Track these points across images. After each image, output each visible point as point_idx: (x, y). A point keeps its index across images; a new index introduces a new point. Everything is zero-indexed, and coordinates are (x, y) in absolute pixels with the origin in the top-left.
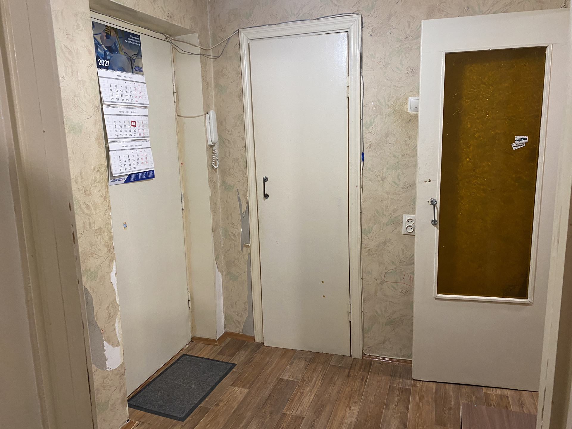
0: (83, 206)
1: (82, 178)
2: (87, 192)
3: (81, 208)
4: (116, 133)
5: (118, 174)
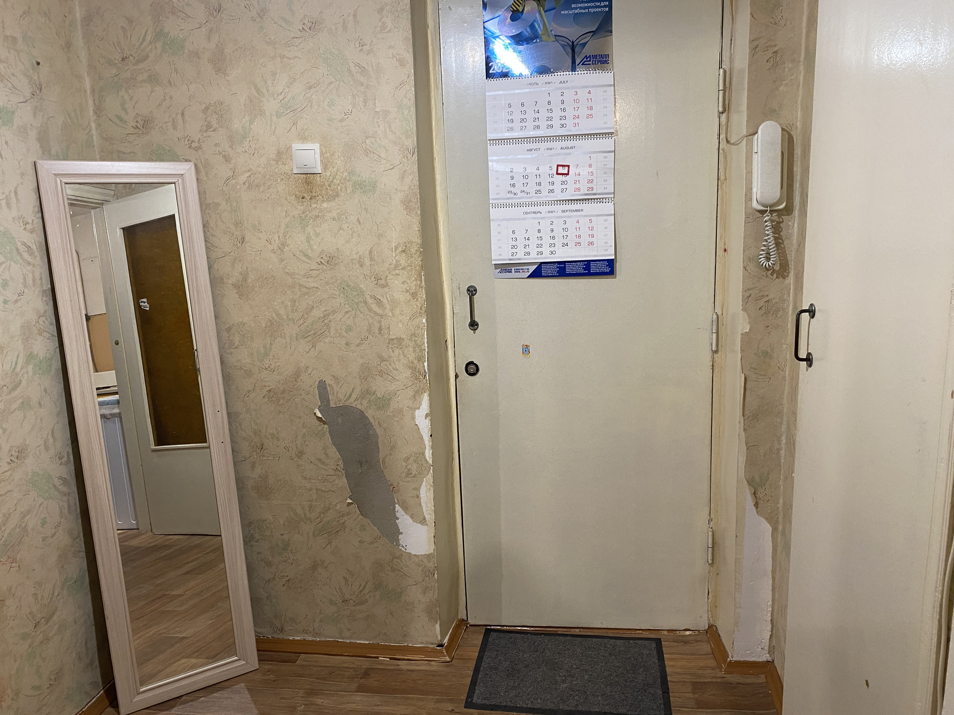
0: (370, 301)
1: (372, 259)
2: (380, 281)
3: (365, 302)
4: (512, 189)
5: (506, 260)
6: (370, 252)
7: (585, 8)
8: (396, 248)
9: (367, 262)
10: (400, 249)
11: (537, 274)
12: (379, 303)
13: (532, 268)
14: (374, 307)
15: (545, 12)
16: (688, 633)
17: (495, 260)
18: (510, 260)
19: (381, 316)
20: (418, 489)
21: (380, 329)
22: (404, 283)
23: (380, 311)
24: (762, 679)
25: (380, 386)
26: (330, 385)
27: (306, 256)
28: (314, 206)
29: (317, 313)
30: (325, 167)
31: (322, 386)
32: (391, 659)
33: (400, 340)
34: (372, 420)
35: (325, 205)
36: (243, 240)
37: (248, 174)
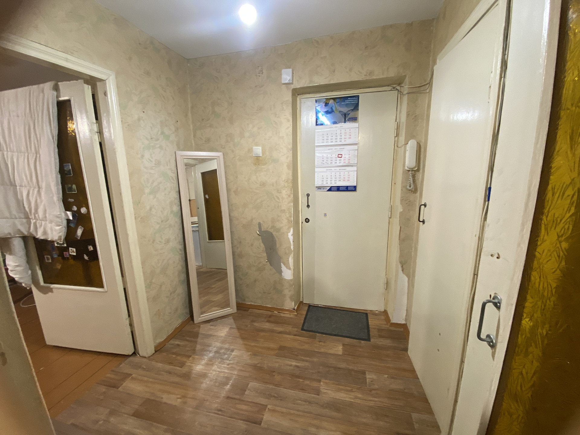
0: (275, 197)
2: (279, 191)
3: (274, 198)
4: (323, 162)
5: (320, 185)
6: (276, 182)
7: (349, 102)
8: (284, 181)
9: (275, 185)
10: (285, 181)
11: (330, 190)
12: (278, 198)
13: (328, 188)
14: (277, 199)
15: (336, 103)
16: (377, 312)
17: (316, 185)
18: (321, 185)
19: (279, 202)
20: (288, 258)
21: (278, 207)
22: (286, 192)
23: (278, 201)
24: (402, 330)
25: (278, 225)
26: (262, 224)
27: (256, 182)
28: (259, 167)
29: (259, 201)
30: (263, 154)
31: (260, 224)
32: (278, 312)
33: (284, 210)
34: (274, 235)
35: (263, 167)
36: (237, 177)
37: (239, 156)
